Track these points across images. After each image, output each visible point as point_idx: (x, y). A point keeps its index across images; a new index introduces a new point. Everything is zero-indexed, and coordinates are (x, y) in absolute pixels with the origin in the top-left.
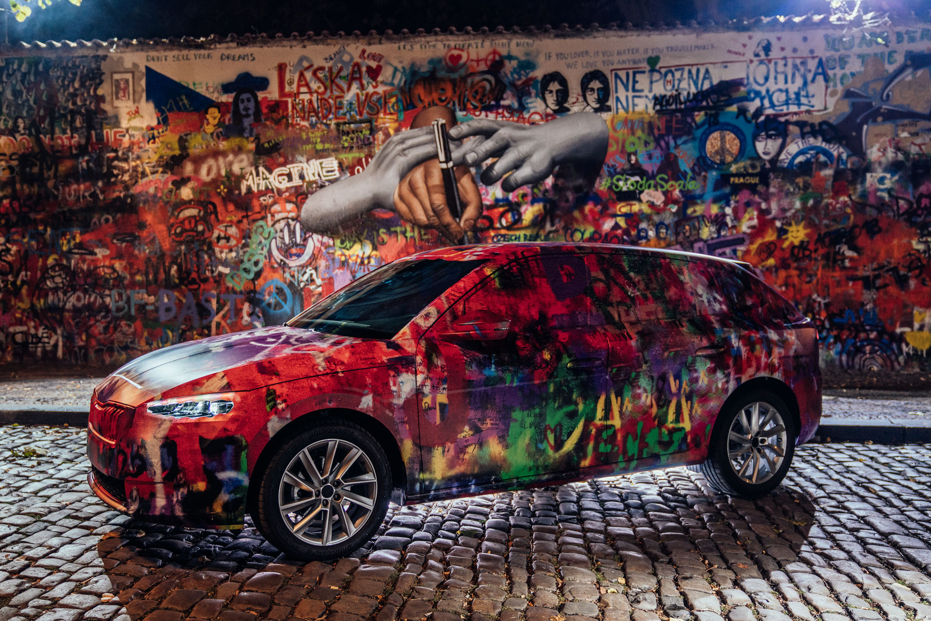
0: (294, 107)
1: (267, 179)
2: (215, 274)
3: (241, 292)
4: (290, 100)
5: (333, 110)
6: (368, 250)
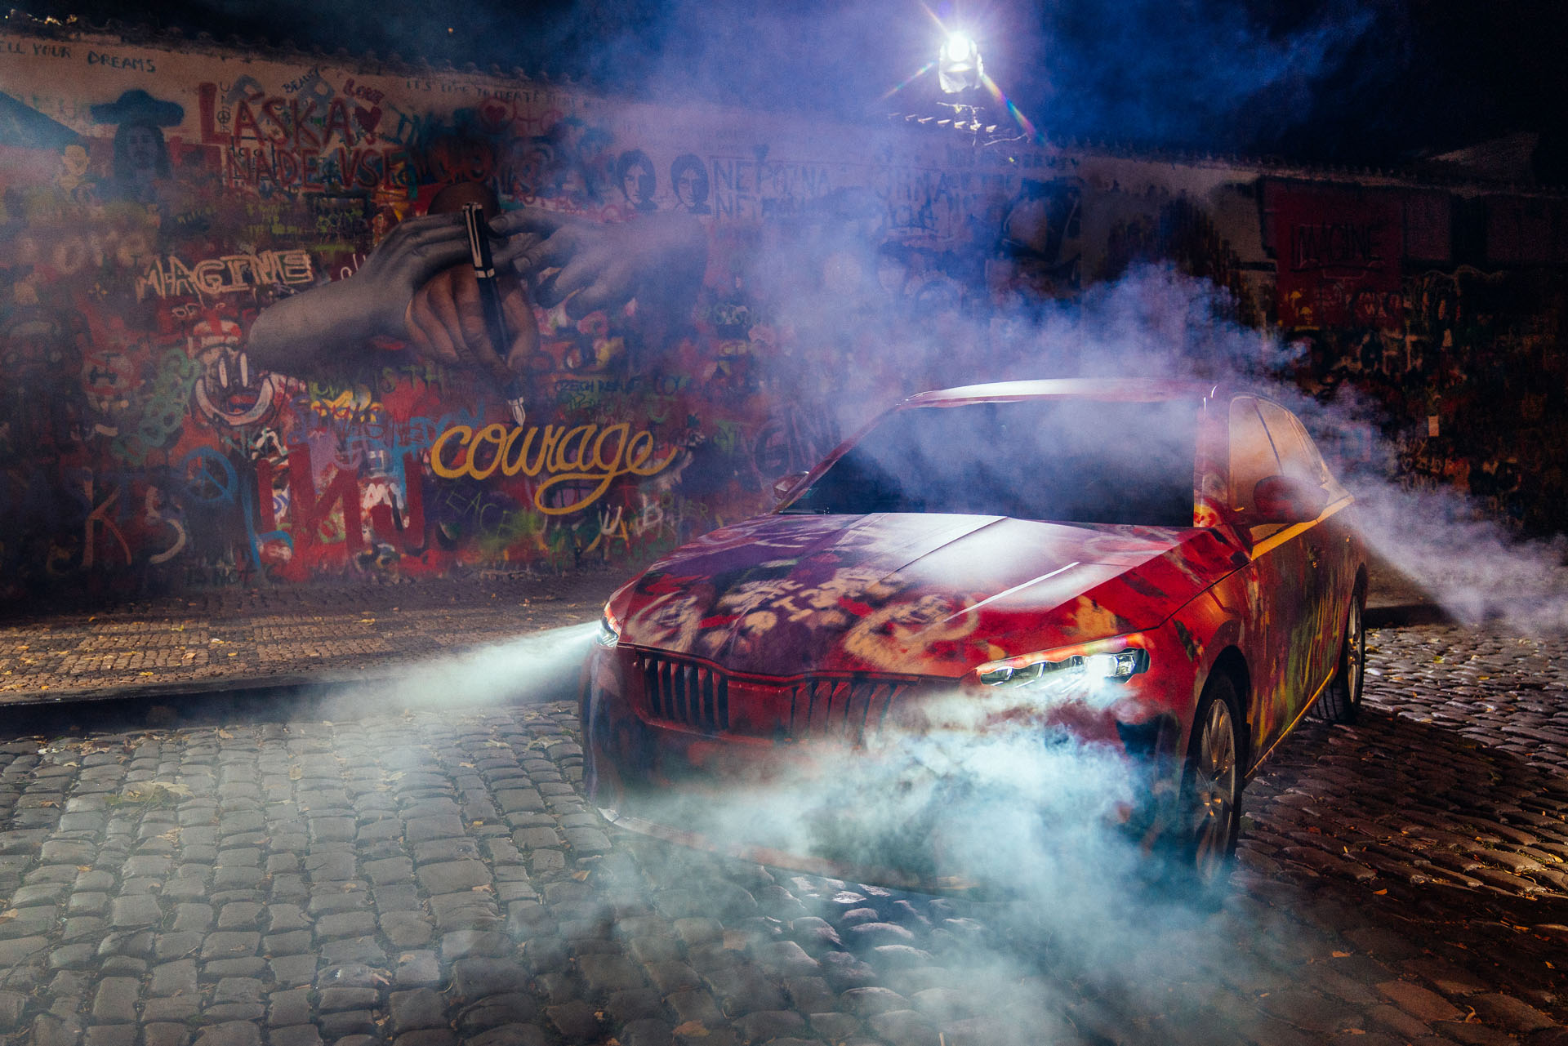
0: (230, 160)
1: (184, 276)
4: (223, 148)
5: (301, 171)
6: (365, 400)
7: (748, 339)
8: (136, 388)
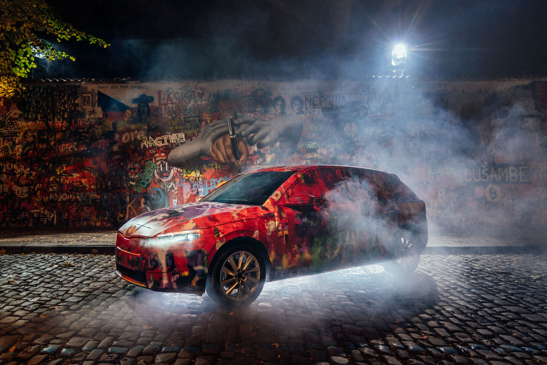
0: (165, 110)
1: (153, 142)
2: (129, 185)
3: (140, 193)
4: (163, 107)
5: (183, 111)
6: (198, 174)
7: (317, 153)
8: (140, 172)
